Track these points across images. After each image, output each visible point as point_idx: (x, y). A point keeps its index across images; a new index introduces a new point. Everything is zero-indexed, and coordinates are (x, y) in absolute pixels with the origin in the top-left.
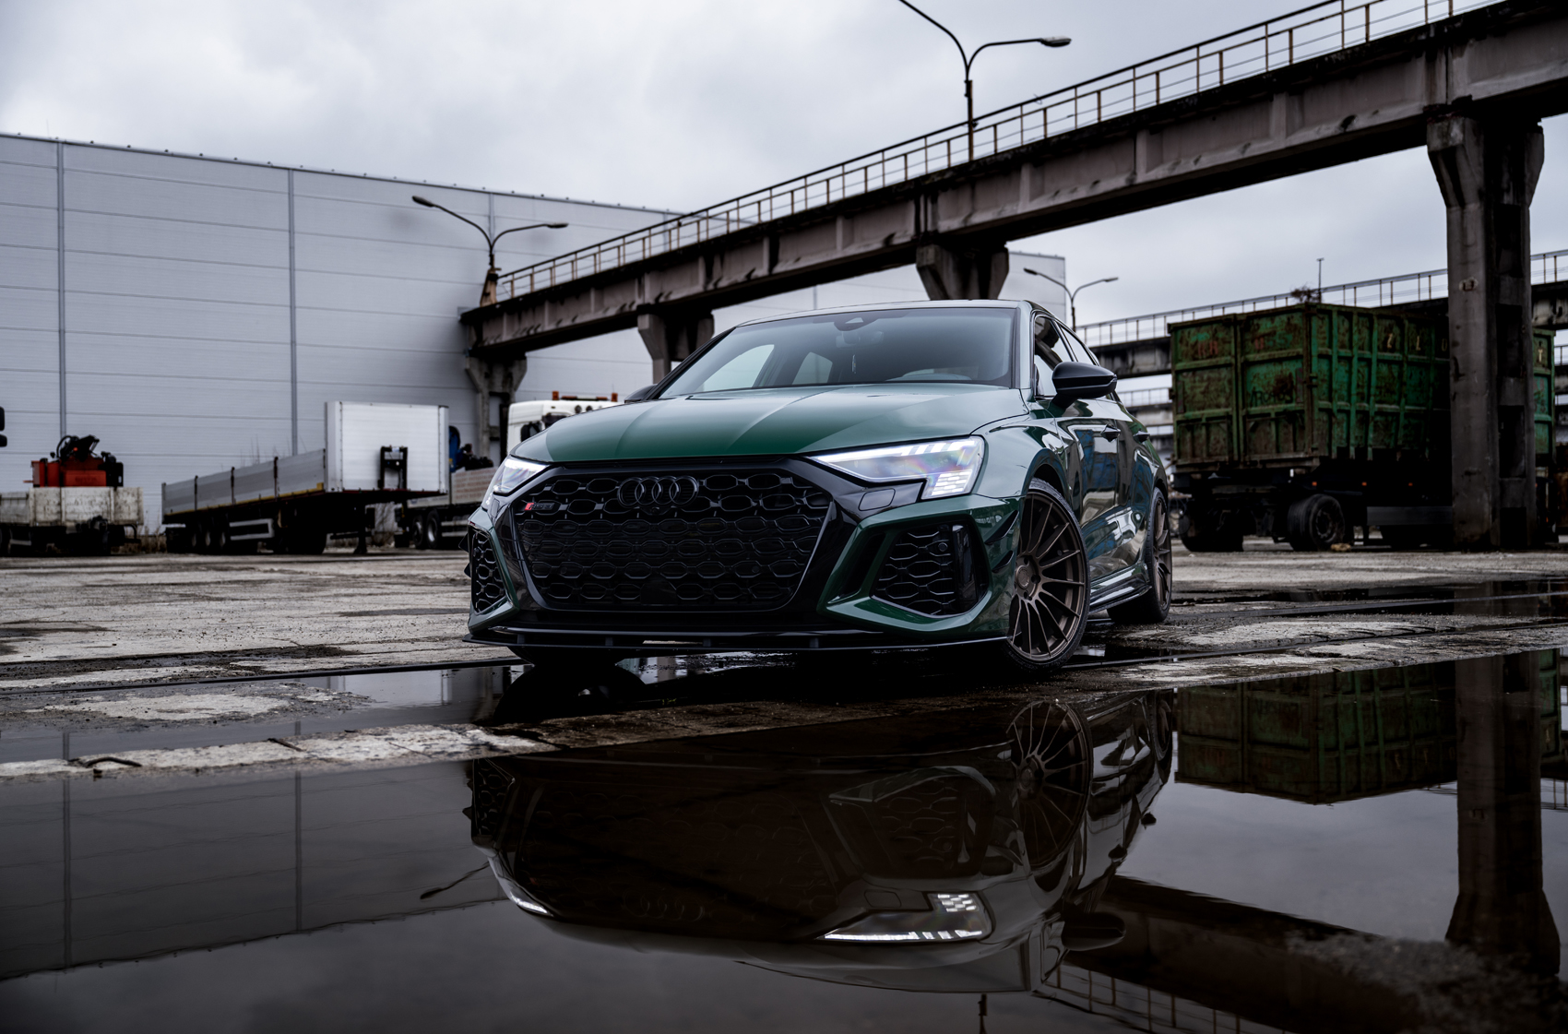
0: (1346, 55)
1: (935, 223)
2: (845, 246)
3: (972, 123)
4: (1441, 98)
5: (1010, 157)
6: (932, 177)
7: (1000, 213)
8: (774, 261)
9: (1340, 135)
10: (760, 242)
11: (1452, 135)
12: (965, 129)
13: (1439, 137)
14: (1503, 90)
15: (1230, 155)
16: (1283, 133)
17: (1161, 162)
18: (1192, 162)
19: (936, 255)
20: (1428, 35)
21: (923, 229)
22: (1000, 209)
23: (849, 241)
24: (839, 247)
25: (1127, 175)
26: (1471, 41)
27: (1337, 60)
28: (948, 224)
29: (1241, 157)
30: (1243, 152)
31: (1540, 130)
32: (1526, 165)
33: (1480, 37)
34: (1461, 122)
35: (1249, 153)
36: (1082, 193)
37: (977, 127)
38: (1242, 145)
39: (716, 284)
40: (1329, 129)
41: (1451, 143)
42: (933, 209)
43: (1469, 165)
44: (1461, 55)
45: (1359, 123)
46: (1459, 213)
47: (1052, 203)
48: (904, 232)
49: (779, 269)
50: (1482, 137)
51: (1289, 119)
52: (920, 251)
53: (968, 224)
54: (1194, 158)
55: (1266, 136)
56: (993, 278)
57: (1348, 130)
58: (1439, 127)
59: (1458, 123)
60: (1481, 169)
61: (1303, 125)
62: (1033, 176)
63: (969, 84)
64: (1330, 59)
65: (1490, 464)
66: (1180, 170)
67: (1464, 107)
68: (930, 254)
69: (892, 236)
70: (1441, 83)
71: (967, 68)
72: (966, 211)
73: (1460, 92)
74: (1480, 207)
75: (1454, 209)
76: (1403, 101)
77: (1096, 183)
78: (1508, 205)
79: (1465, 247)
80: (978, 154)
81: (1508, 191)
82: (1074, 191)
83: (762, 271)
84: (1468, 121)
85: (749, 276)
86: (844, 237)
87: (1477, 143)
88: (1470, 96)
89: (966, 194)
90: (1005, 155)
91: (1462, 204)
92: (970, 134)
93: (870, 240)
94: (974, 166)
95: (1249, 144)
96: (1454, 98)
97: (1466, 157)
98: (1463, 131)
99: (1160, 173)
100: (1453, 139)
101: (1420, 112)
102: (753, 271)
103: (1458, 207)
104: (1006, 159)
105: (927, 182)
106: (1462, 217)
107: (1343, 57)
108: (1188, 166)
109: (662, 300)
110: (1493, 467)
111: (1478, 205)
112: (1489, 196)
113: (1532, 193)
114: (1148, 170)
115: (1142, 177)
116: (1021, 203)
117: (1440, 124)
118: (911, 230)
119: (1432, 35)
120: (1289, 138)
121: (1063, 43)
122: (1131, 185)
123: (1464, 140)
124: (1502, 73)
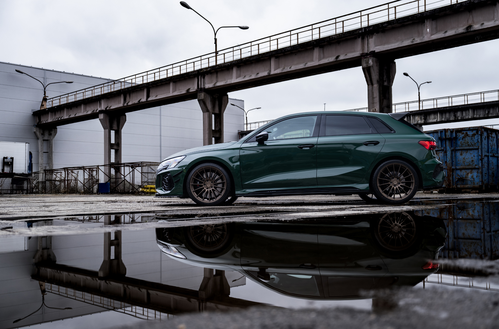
0: (337, 36)
1: (204, 85)
2: (173, 92)
3: (216, 52)
4: (366, 51)
5: (229, 64)
6: (203, 70)
7: (226, 82)
8: (148, 96)
9: (335, 61)
10: (144, 90)
11: (369, 63)
12: (214, 54)
13: (365, 63)
14: (384, 49)
15: (301, 66)
16: (318, 60)
17: (279, 68)
18: (289, 68)
19: (204, 96)
20: (362, 31)
21: (200, 87)
22: (226, 81)
23: (174, 90)
24: (171, 92)
25: (268, 72)
26: (375, 34)
27: (334, 37)
28: (208, 86)
29: (304, 67)
30: (305, 66)
31: (395, 63)
32: (391, 73)
33: (378, 33)
34: (372, 59)
35: (307, 66)
36: (253, 77)
37: (218, 54)
38: (305, 63)
39: (127, 104)
40: (331, 59)
41: (369, 65)
42: (203, 80)
43: (374, 72)
44: (372, 38)
45: (342, 58)
46: (371, 87)
47: (243, 80)
48: (193, 88)
49: (150, 99)
50: (378, 64)
51: (319, 55)
52: (199, 94)
53: (215, 86)
54: (290, 67)
55: (312, 61)
56: (223, 104)
57: (337, 60)
58: (365, 60)
59: (371, 59)
60: (378, 74)
61: (324, 58)
62: (237, 71)
63: (216, 40)
64: (332, 37)
66: (285, 71)
67: (373, 54)
68: (202, 95)
69: (189, 89)
70: (366, 46)
71: (215, 34)
72: (214, 81)
73: (372, 49)
74: (378, 86)
75: (370, 86)
76: (354, 51)
77: (258, 74)
78: (386, 86)
79: (373, 98)
80: (218, 63)
81: (386, 81)
82: (251, 76)
83: (144, 100)
84: (374, 59)
85: (139, 101)
86: (173, 89)
87: (377, 66)
88: (375, 51)
89: (215, 76)
90: (228, 63)
91: (372, 84)
92: (216, 56)
93: (182, 90)
94: (217, 67)
95: (307, 63)
96: (370, 51)
97: (374, 70)
98: (373, 62)
99: (278, 71)
100: (370, 64)
101: (360, 55)
102: (141, 99)
103: (371, 86)
104: (228, 65)
105: (202, 71)
106: (372, 89)
107: (336, 37)
108: (287, 69)
109: (108, 109)
111: (377, 85)
112: (380, 82)
113: (393, 82)
114: (275, 70)
115: (273, 72)
116: (233, 80)
117: (366, 59)
118: (196, 87)
119: (363, 31)
120: (319, 62)
121: (247, 28)
122: (269, 75)
123: (373, 64)
124: (384, 44)
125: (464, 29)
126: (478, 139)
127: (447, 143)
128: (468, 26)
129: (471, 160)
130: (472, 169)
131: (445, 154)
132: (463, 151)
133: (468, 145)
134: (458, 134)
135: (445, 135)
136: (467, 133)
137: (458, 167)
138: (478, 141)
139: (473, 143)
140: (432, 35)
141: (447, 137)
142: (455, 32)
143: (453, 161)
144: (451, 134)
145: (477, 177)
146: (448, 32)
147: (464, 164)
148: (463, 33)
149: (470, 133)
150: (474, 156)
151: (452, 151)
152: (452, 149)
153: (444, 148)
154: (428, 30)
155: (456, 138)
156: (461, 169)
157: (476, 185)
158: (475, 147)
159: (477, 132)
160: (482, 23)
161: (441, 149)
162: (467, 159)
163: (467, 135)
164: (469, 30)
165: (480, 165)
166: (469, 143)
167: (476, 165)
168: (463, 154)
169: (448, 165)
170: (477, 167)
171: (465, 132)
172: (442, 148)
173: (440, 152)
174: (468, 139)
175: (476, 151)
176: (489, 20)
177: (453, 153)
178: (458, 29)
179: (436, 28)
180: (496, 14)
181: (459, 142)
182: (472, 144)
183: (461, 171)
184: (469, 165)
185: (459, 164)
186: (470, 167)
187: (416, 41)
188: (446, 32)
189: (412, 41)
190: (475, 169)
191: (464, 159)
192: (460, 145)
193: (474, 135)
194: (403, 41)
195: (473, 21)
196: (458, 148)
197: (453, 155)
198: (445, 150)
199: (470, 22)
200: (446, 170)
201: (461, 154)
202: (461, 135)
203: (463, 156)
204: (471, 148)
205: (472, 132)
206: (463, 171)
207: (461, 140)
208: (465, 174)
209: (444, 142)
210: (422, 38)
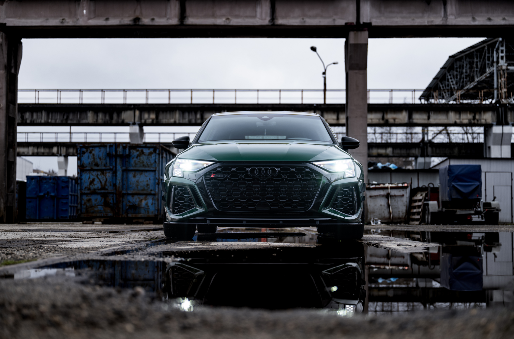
14: (21, 24)
31: (21, 43)
32: (18, 57)
50: (7, 42)
60: (6, 56)
65: (4, 186)
67: (3, 27)
74: (5, 73)
78: (13, 73)
81: (13, 67)
84: (4, 35)
87: (6, 44)
88: (5, 24)
98: (2, 38)
110: (5, 187)
112: (8, 68)
123: (2, 42)
124: (20, 17)
125: (131, 21)
126: (155, 159)
127: (118, 161)
128: (135, 17)
129: (145, 183)
130: (147, 195)
131: (114, 175)
132: (137, 172)
133: (144, 165)
134: (131, 151)
135: (116, 151)
136: (142, 151)
137: (130, 192)
138: (155, 162)
139: (149, 164)
140: (89, 19)
141: (118, 153)
142: (120, 22)
143: (124, 184)
144: (123, 151)
145: (152, 204)
146: (110, 19)
147: (137, 188)
148: (129, 25)
149: (146, 151)
150: (150, 179)
151: (123, 171)
152: (123, 169)
153: (113, 167)
154: (85, 11)
155: (129, 156)
156: (133, 195)
157: (151, 215)
158: (152, 169)
159: (155, 151)
160: (152, 17)
161: (108, 168)
162: (141, 182)
163: (142, 153)
164: (137, 23)
165: (157, 190)
166: (145, 163)
167: (151, 190)
168: (137, 176)
169: (117, 189)
170: (153, 192)
171: (140, 149)
172: (111, 167)
173: (108, 171)
174: (143, 158)
175: (152, 173)
176: (160, 17)
177: (125, 174)
178: (122, 19)
179: (95, 11)
180: (169, 11)
181: (132, 162)
182: (147, 164)
183: (133, 197)
184: (144, 190)
185: (131, 187)
186: (145, 192)
187: (68, 22)
188: (107, 19)
189: (61, 21)
190: (150, 194)
191: (137, 181)
192: (134, 165)
193: (150, 154)
194: (48, 19)
195: (141, 13)
196: (132, 168)
197: (125, 176)
198: (114, 169)
199: (138, 14)
200: (115, 195)
201: (134, 176)
202: (135, 153)
203: (136, 179)
204: (147, 169)
205: (149, 150)
206: (136, 197)
207: (135, 159)
208: (138, 200)
209: (114, 159)
210: (75, 20)
